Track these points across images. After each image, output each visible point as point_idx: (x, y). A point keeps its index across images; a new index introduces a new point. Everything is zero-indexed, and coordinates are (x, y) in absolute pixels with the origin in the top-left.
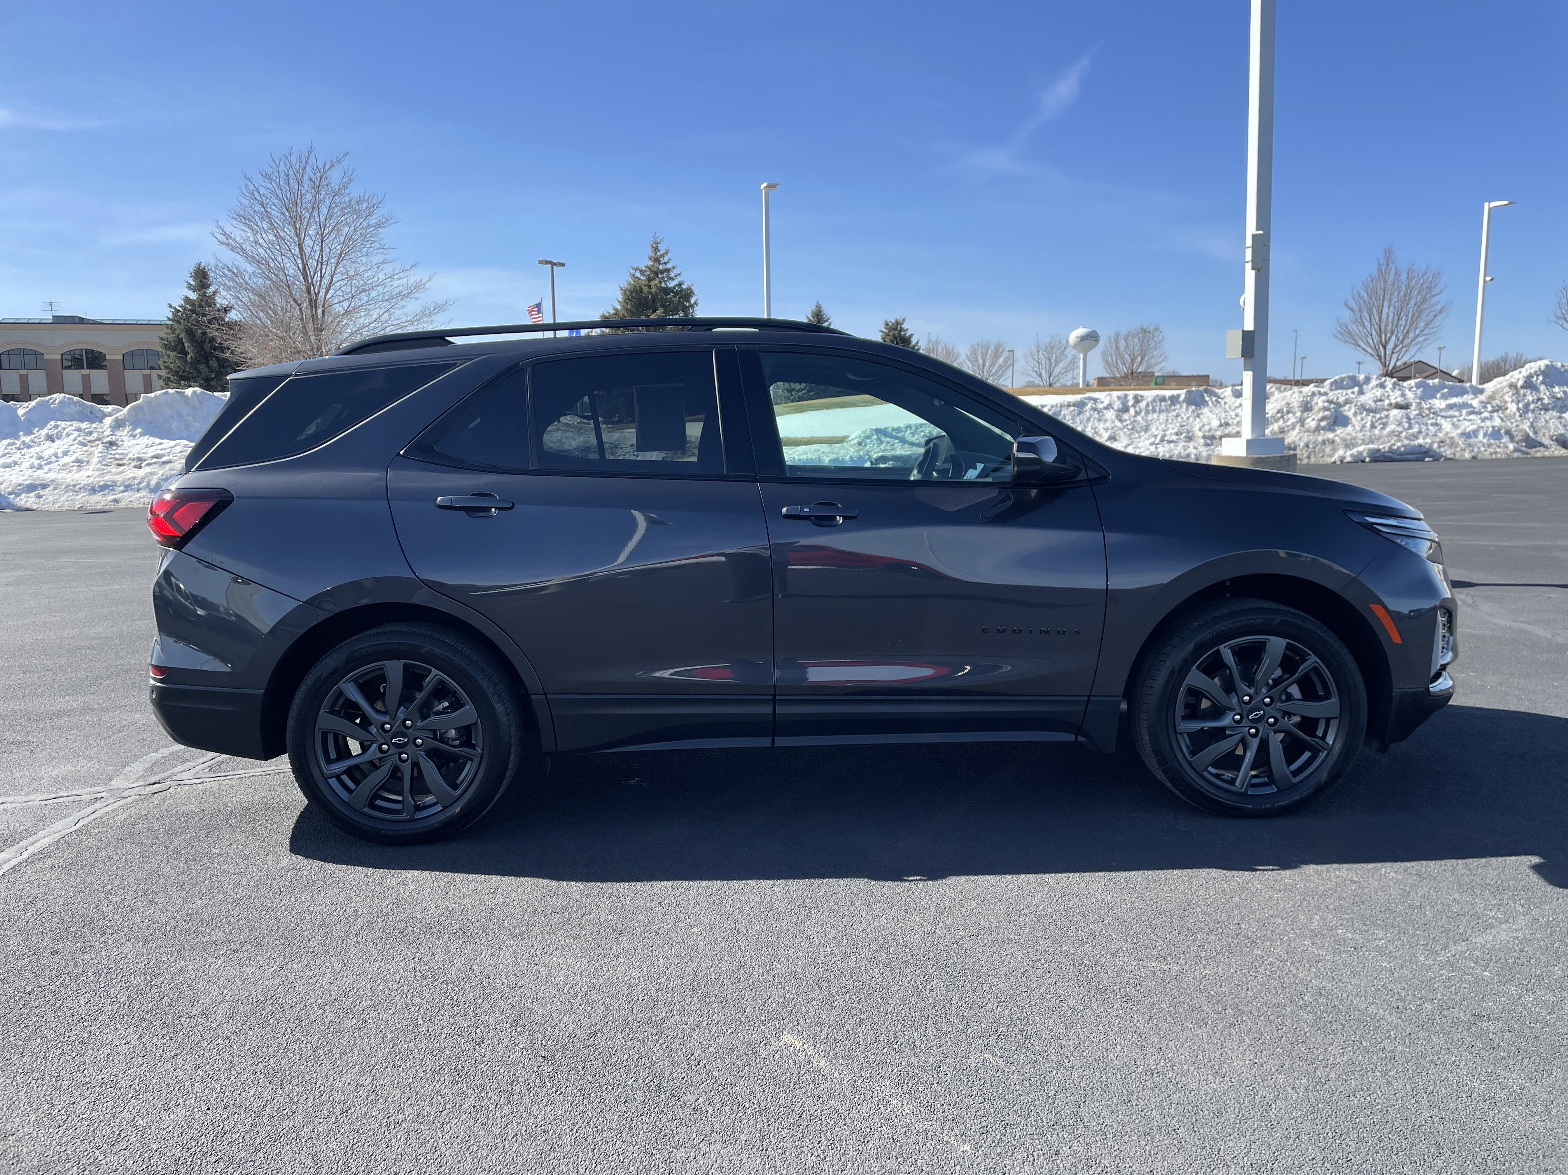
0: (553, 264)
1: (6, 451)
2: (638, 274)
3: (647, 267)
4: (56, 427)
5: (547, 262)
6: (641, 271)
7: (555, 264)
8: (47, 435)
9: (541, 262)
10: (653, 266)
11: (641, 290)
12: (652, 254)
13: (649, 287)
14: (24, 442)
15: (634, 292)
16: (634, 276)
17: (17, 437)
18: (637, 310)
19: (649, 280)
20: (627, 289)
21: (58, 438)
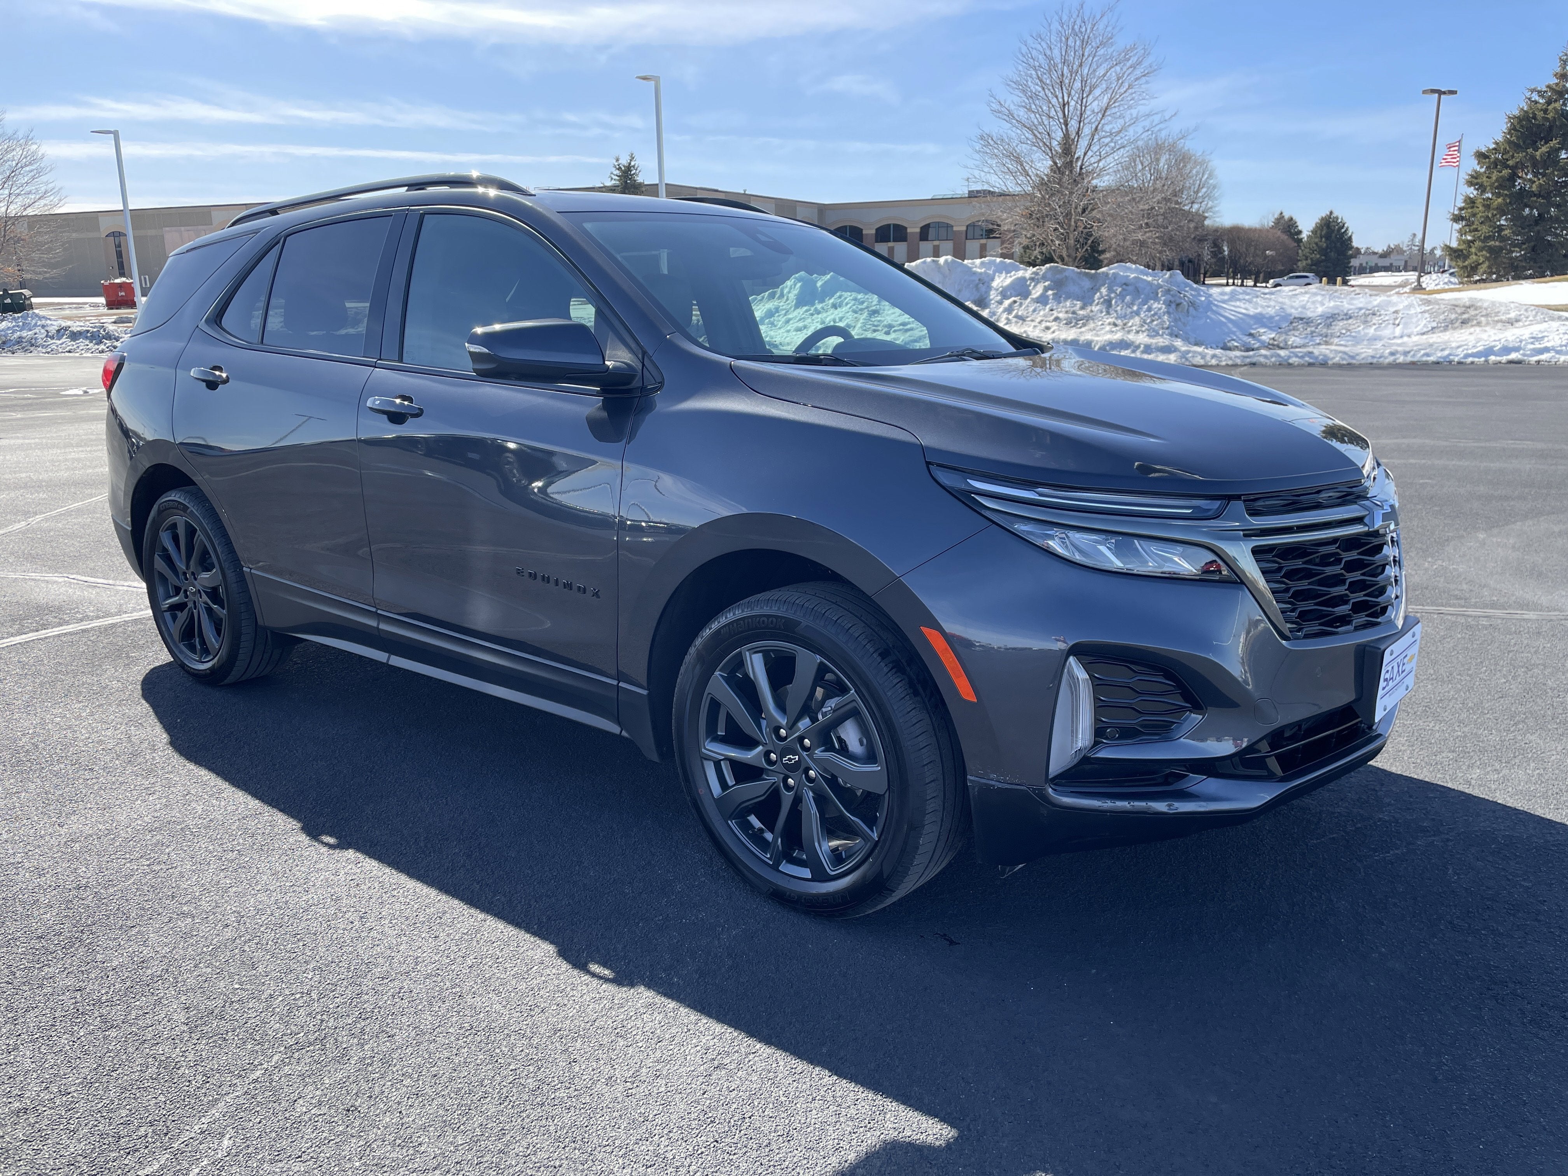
0: (1440, 93)
1: (803, 316)
2: (1535, 97)
3: (1548, 87)
4: (840, 297)
5: (1433, 91)
6: (1539, 92)
7: (1444, 93)
8: (833, 303)
9: (1424, 92)
10: (1557, 84)
11: (1534, 117)
12: (1558, 70)
13: (1545, 111)
14: (816, 309)
15: (1523, 120)
16: (1529, 99)
17: (813, 304)
18: (1524, 143)
19: (1549, 103)
20: (1515, 117)
21: (840, 306)
